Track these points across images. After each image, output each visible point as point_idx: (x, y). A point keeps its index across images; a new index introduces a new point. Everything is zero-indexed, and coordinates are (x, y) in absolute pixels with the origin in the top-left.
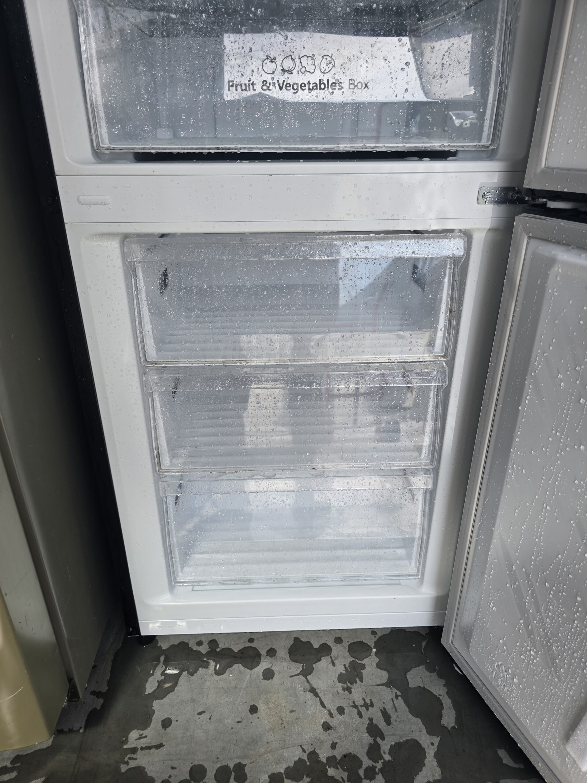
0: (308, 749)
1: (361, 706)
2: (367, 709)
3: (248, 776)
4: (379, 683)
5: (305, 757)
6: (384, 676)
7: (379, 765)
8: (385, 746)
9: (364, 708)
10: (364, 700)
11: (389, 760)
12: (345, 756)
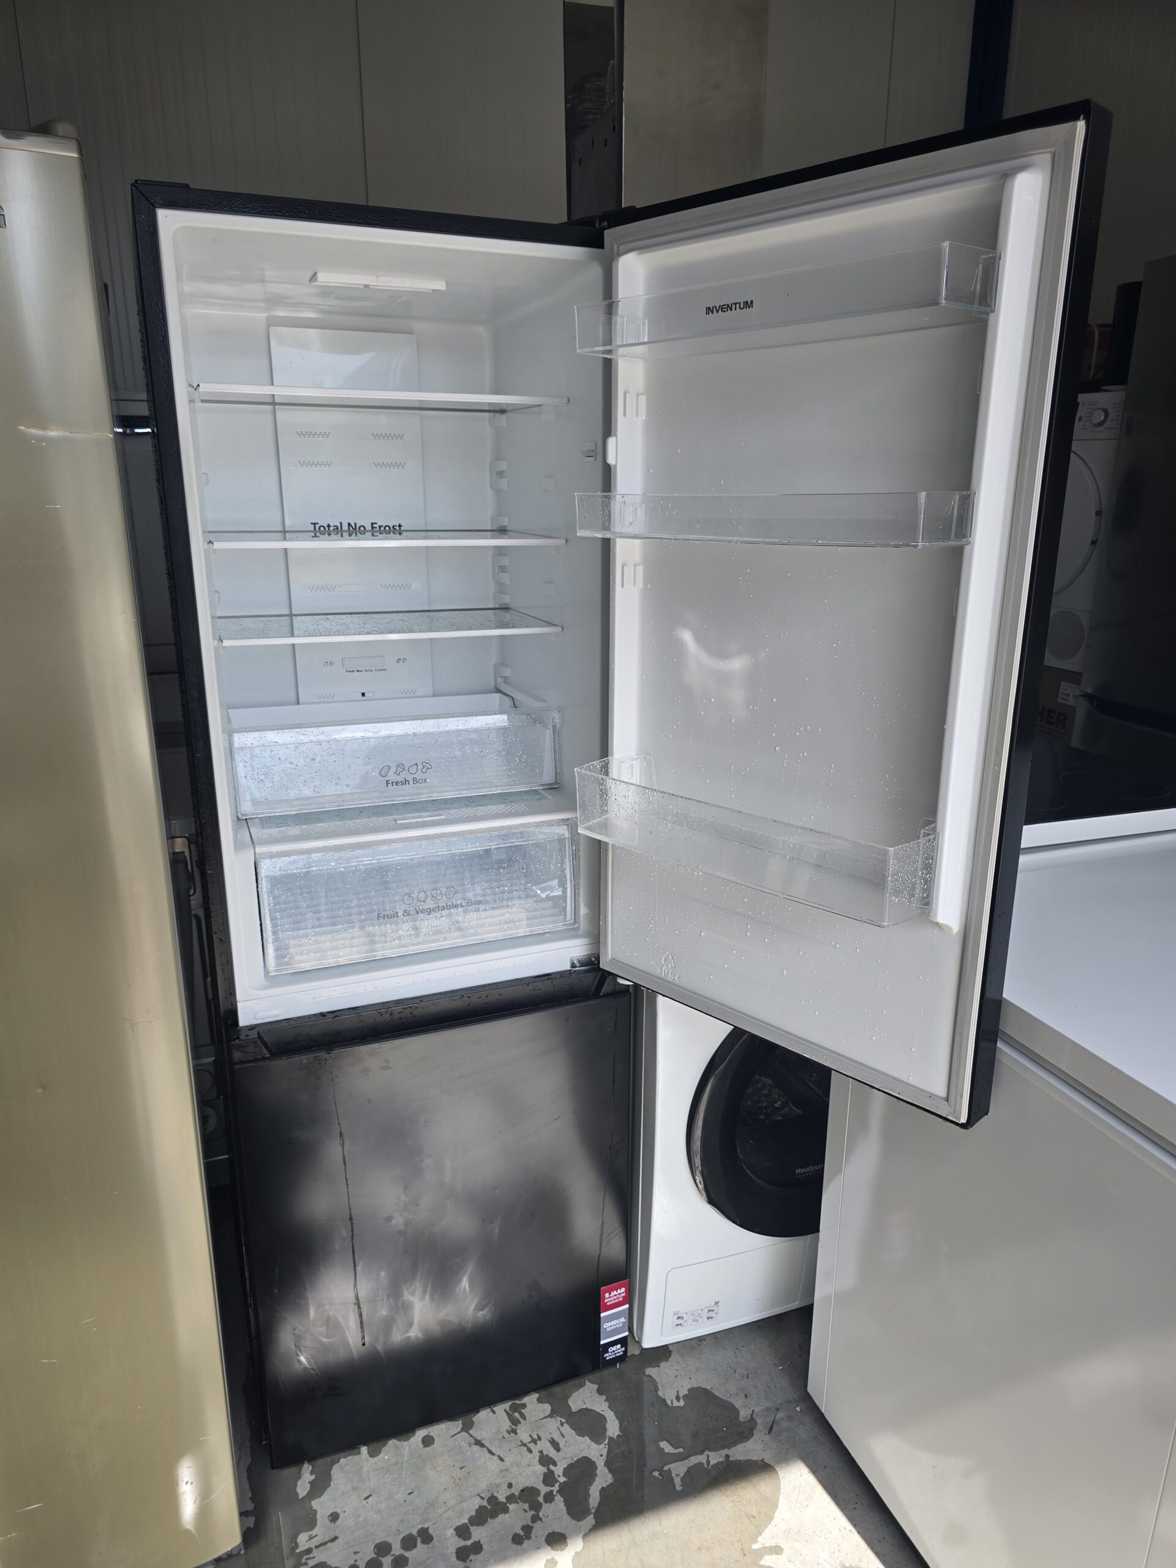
0: (486, 1495)
1: (529, 1443)
2: (536, 1444)
3: (434, 1536)
4: (542, 1417)
5: (485, 1503)
6: (547, 1408)
7: (556, 1487)
8: (558, 1471)
9: (533, 1444)
10: (531, 1436)
11: (564, 1482)
12: (522, 1491)
